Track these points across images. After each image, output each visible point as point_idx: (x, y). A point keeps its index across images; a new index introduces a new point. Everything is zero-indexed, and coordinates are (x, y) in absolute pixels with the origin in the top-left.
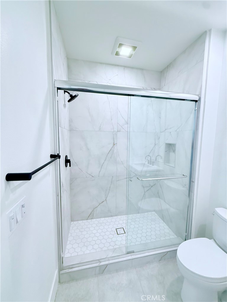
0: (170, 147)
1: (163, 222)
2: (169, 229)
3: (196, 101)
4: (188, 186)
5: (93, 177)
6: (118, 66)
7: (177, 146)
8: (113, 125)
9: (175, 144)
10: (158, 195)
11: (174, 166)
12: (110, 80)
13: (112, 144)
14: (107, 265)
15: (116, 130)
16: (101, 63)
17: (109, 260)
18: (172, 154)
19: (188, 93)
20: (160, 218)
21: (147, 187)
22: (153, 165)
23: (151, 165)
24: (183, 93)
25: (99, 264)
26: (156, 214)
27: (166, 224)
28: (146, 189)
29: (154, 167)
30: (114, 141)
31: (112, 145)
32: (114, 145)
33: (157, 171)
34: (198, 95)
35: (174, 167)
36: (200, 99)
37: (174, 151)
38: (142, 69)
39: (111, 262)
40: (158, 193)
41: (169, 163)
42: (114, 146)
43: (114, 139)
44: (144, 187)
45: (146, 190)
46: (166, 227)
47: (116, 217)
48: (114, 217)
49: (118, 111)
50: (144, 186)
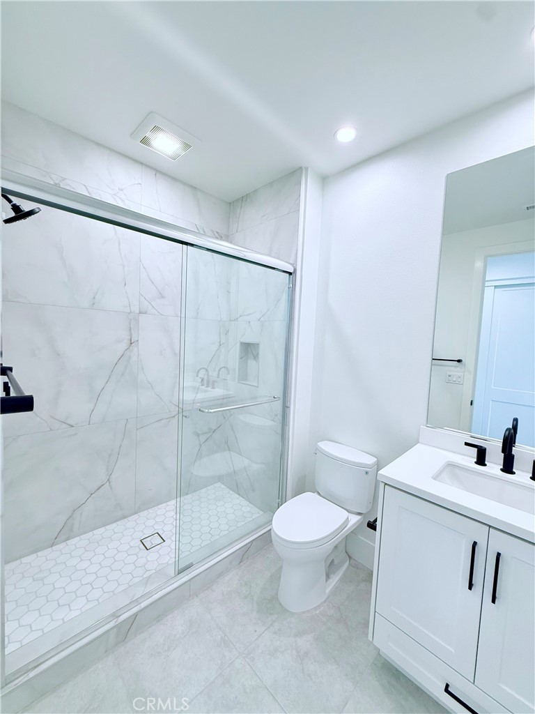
0: (249, 350)
1: (238, 496)
2: (250, 505)
3: (290, 274)
4: (280, 417)
5: (72, 426)
6: (142, 164)
7: (261, 347)
8: (128, 298)
9: (258, 344)
10: (227, 446)
11: (256, 385)
12: (122, 190)
13: (126, 342)
14: (136, 615)
15: (135, 309)
16: (98, 144)
17: (140, 603)
18: (251, 363)
19: (278, 258)
20: (231, 492)
21: (206, 433)
22: (213, 388)
23: (209, 389)
24: (269, 255)
25: (116, 622)
26: (223, 486)
27: (243, 499)
28: (203, 438)
29: (218, 392)
30: (131, 335)
31: (124, 345)
32: (131, 344)
33: (224, 399)
34: (292, 265)
35: (257, 387)
36: (295, 270)
37: (256, 357)
38: (194, 188)
39: (143, 605)
40: (226, 442)
41: (246, 380)
42: (131, 348)
43: (130, 330)
44: (198, 435)
45: (202, 441)
46: (244, 502)
47: (135, 517)
48: (129, 518)
49: (142, 266)
50: (200, 433)
